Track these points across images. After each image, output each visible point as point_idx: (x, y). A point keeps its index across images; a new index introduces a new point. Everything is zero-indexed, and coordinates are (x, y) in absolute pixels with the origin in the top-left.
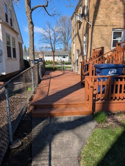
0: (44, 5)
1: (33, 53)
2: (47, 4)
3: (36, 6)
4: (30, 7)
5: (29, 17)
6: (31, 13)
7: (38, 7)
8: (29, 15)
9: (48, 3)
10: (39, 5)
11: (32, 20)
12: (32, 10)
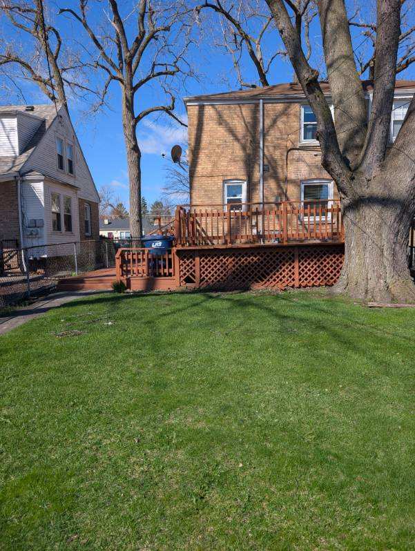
0: (166, 106)
1: (138, 221)
2: (173, 105)
3: (147, 109)
4: (132, 112)
5: (129, 137)
6: (134, 127)
7: (153, 111)
8: (129, 132)
9: (174, 102)
10: (153, 106)
11: (136, 143)
12: (138, 119)
